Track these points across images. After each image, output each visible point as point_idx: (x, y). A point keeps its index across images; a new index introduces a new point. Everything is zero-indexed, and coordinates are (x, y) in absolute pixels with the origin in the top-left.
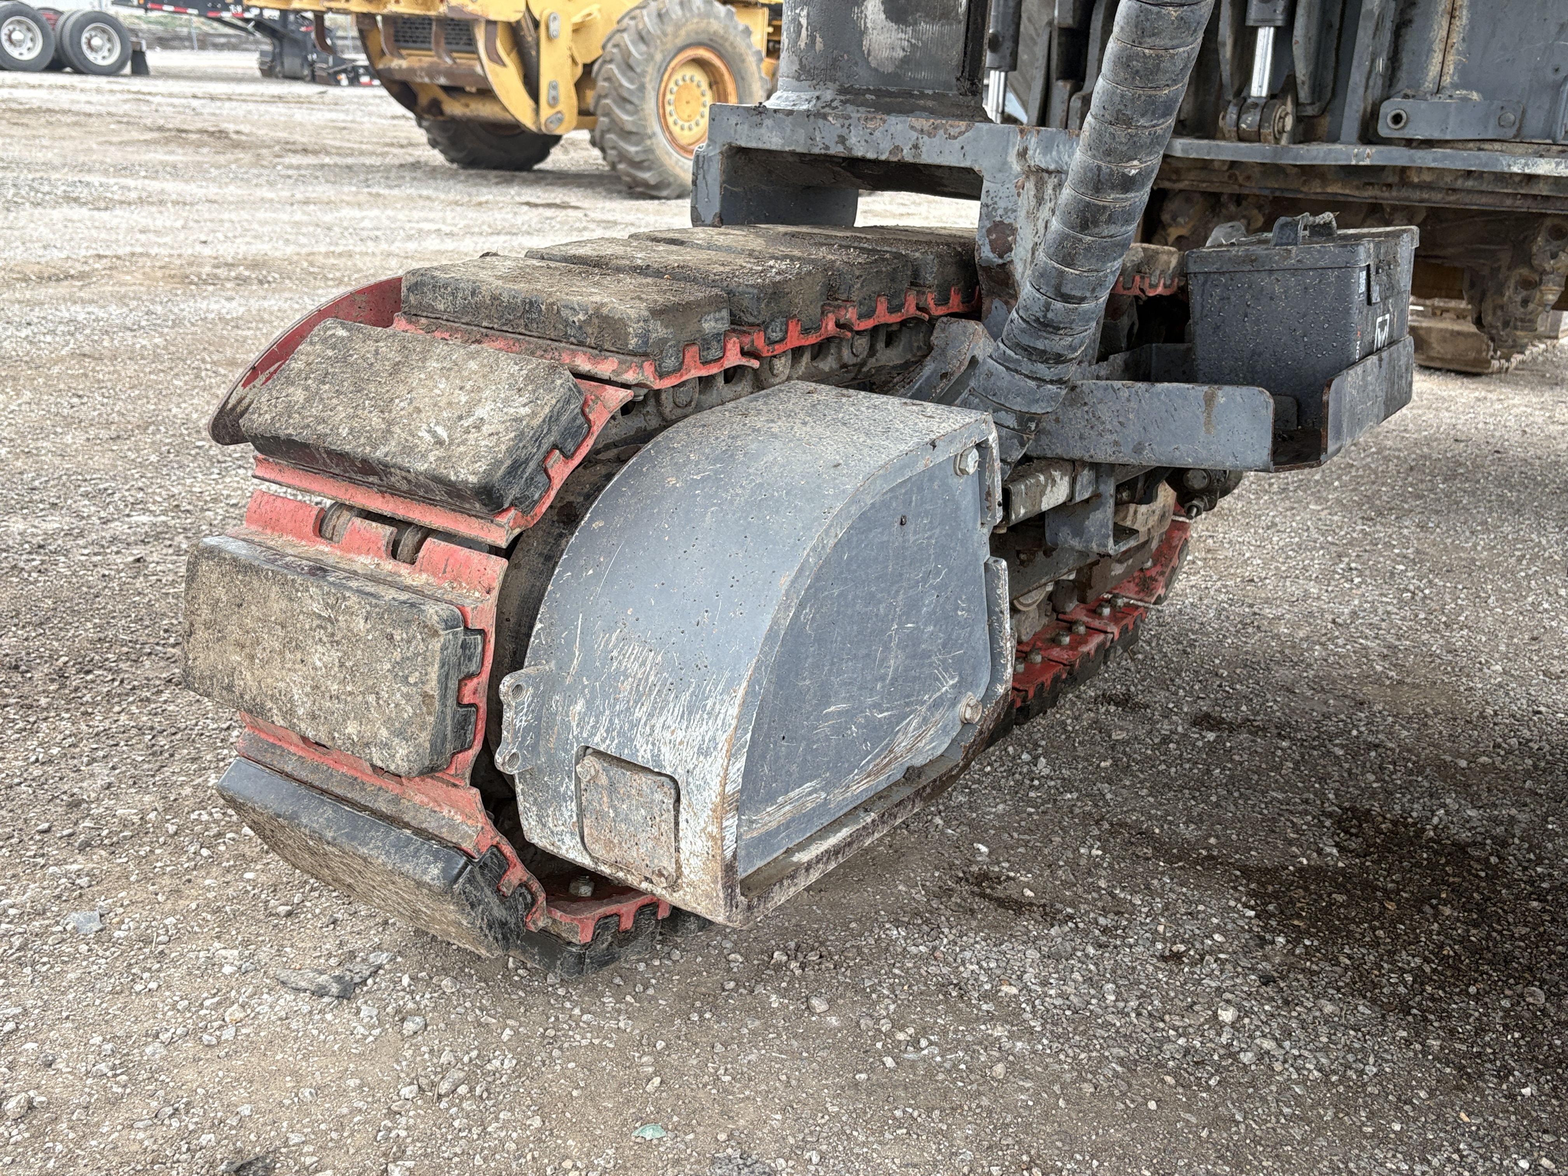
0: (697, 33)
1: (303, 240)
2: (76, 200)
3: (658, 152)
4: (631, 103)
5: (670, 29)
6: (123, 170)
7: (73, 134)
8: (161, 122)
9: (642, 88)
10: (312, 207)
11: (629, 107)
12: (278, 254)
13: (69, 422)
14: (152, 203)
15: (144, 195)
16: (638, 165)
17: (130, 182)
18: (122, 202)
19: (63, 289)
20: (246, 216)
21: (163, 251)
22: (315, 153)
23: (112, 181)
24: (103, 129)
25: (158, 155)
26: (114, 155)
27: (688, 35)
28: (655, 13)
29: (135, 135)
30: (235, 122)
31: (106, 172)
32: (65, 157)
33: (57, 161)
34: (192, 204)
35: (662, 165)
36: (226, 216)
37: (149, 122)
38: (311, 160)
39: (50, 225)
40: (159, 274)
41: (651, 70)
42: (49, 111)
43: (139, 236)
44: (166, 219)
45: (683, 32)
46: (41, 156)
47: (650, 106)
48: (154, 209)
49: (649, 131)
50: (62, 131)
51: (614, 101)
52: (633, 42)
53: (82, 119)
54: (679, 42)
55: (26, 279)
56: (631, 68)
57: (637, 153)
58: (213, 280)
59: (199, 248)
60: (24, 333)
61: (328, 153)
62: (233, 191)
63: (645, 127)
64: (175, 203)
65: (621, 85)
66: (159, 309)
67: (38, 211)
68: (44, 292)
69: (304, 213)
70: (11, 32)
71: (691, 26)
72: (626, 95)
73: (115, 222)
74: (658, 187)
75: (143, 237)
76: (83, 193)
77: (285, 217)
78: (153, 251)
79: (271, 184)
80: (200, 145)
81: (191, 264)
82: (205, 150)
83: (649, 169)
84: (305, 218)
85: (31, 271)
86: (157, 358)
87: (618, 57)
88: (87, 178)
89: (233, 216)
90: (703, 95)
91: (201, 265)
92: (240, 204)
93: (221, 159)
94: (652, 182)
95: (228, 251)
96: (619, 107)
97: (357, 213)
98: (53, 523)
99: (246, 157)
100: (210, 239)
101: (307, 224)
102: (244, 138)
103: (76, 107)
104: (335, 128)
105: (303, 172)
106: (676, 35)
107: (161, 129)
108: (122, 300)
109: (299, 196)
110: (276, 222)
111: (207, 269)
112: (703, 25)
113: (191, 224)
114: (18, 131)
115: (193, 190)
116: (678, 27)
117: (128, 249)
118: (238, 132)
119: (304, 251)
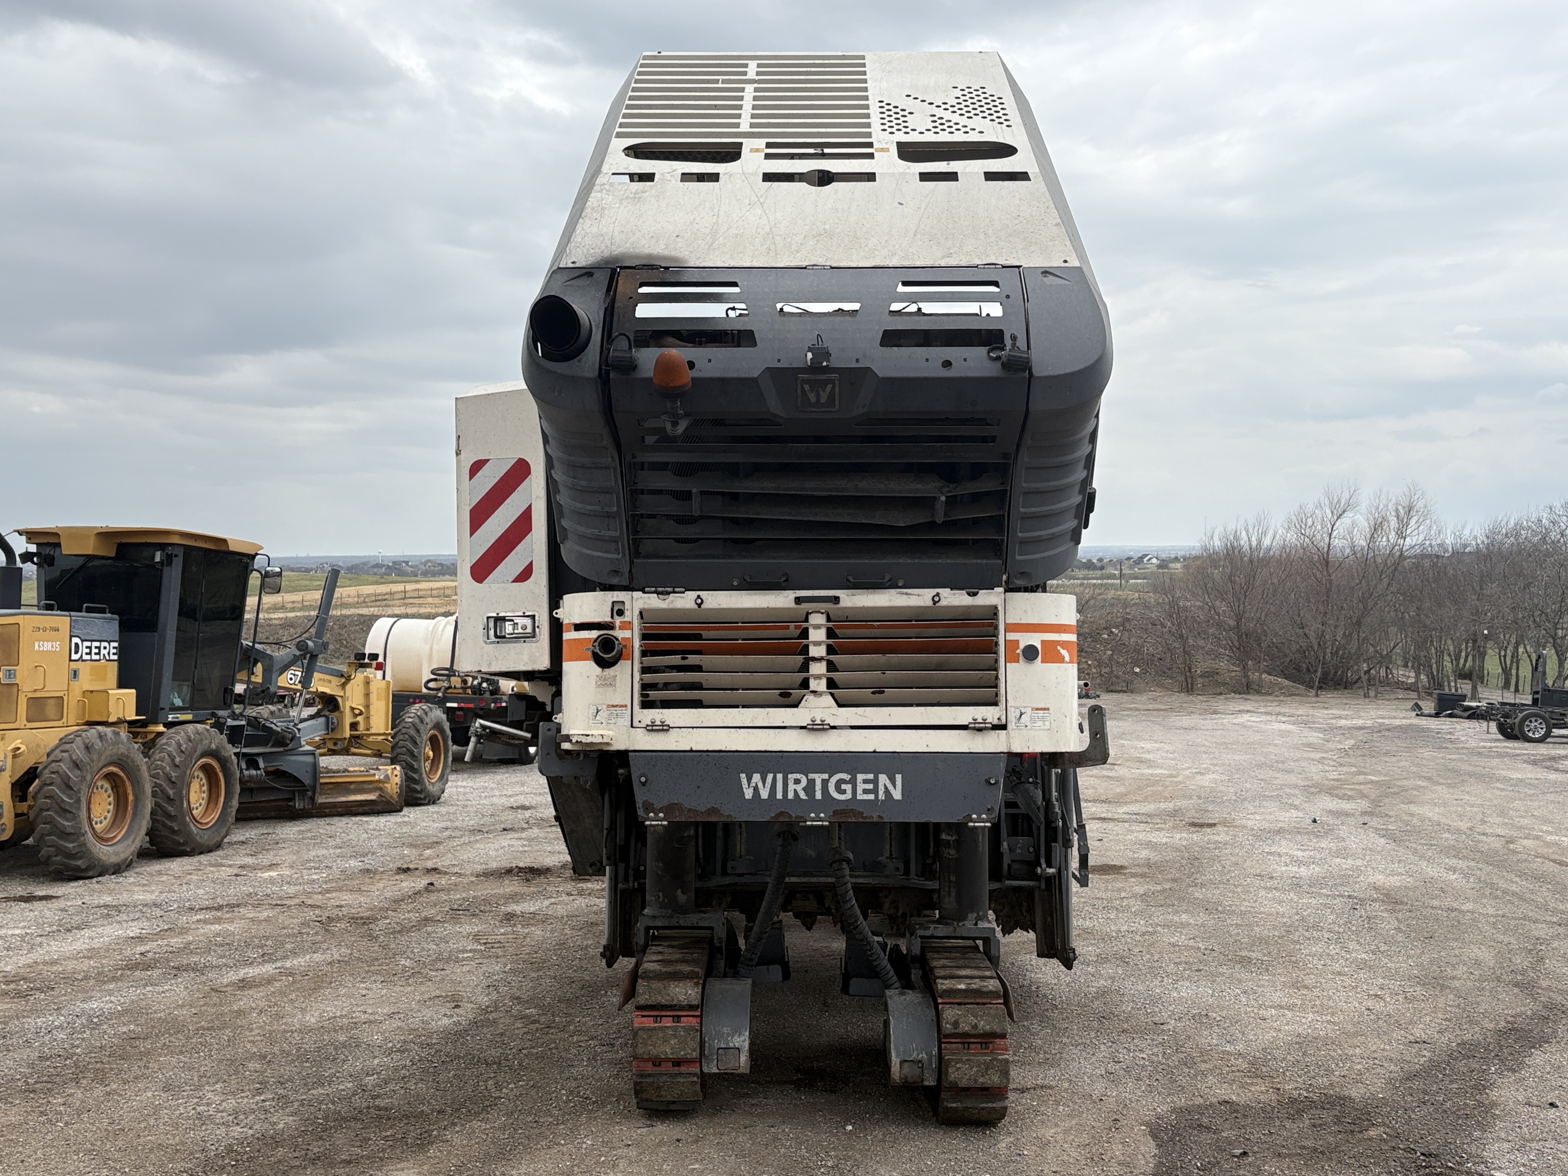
0: (111, 756)
3: (88, 845)
4: (70, 812)
5: (95, 757)
9: (78, 801)
11: (68, 815)
16: (73, 856)
27: (106, 758)
28: (83, 747)
35: (91, 853)
41: (84, 788)
45: (103, 758)
47: (84, 814)
49: (83, 831)
51: (56, 812)
52: (69, 769)
54: (100, 765)
56: (71, 788)
57: (74, 847)
63: (80, 828)
65: (63, 801)
71: (108, 753)
72: (68, 808)
74: (86, 870)
83: (81, 858)
87: (59, 781)
90: (109, 797)
94: (83, 867)
96: (60, 816)
106: (99, 760)
112: (115, 750)
116: (100, 754)
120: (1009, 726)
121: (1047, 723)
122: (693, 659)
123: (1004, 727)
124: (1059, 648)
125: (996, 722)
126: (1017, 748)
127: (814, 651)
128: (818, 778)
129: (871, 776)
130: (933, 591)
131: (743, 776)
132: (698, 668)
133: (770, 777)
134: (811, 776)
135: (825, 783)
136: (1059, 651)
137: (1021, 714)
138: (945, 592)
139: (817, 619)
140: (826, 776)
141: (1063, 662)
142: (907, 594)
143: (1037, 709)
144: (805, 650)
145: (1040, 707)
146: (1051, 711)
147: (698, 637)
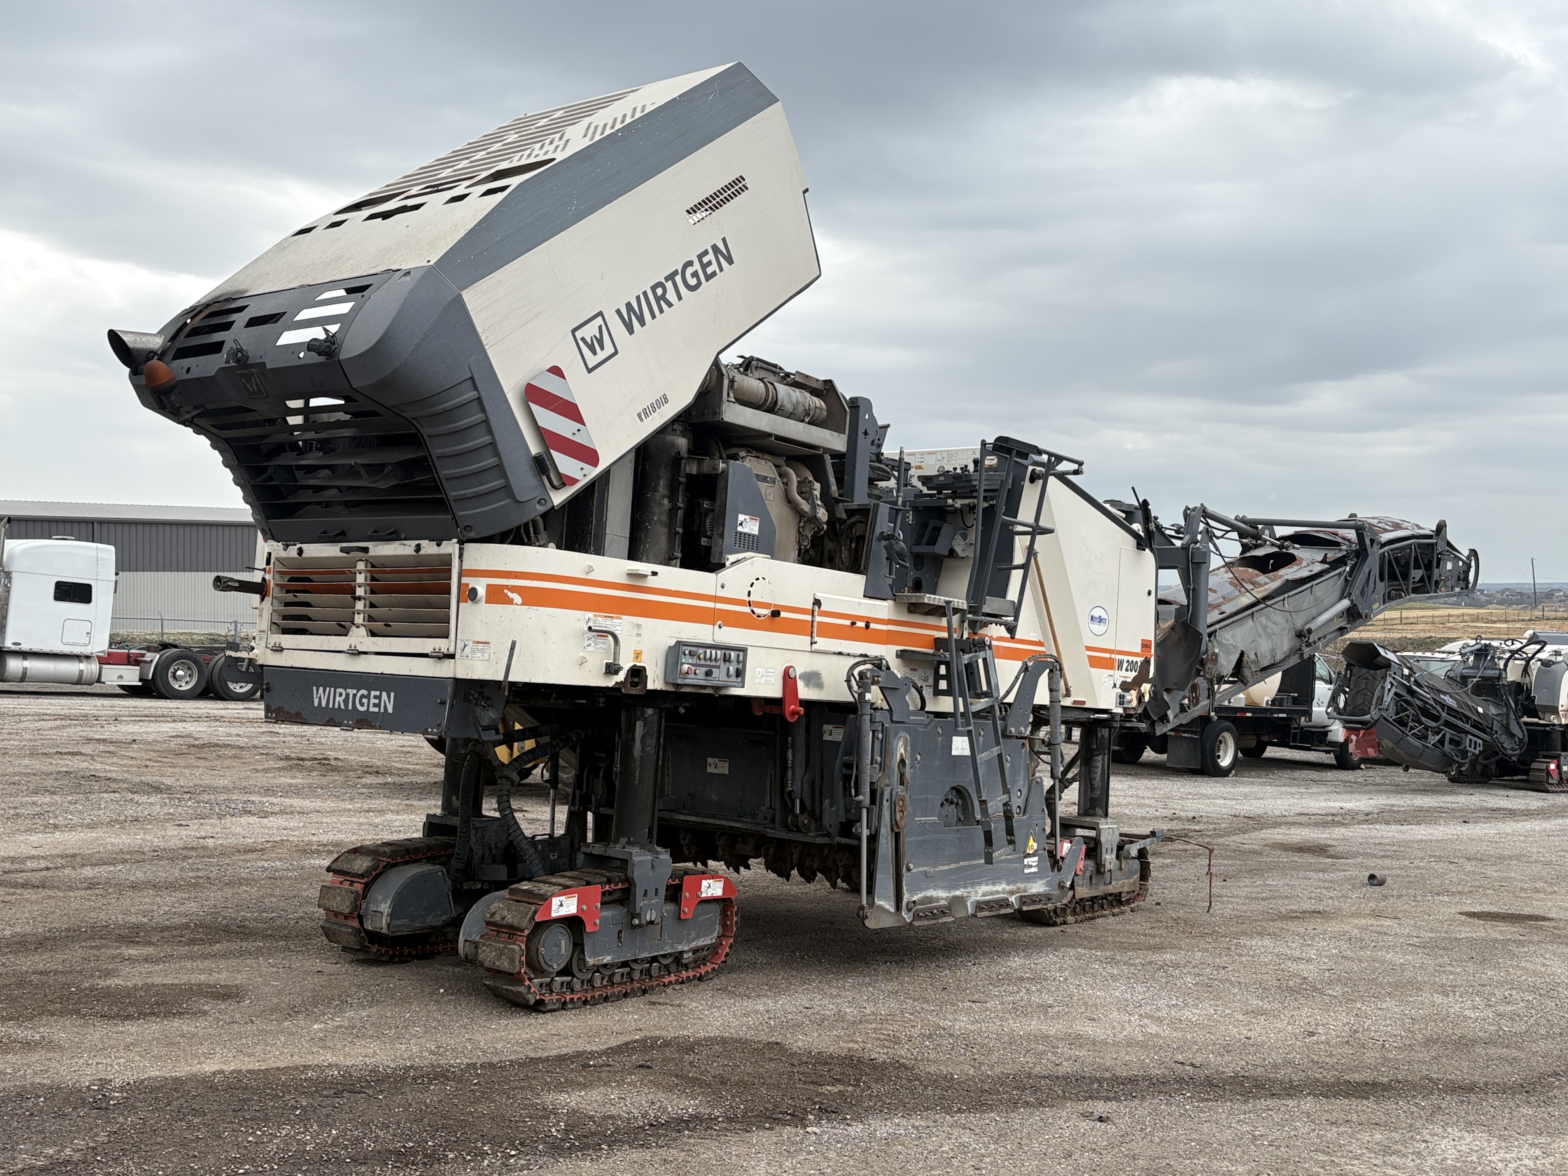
1: (361, 832)
2: (249, 812)
6: (269, 791)
7: (234, 764)
8: (287, 752)
10: (371, 814)
12: (348, 840)
13: (272, 895)
14: (287, 813)
15: (282, 808)
17: (274, 800)
18: (272, 813)
19: (254, 855)
20: (335, 820)
21: (295, 839)
22: (384, 774)
23: (265, 800)
24: (252, 760)
25: (285, 780)
26: (262, 780)
29: (272, 764)
30: (335, 750)
31: (260, 794)
32: (234, 782)
33: (231, 786)
34: (307, 814)
36: (325, 820)
37: (278, 752)
38: (380, 780)
39: (241, 825)
40: (294, 849)
42: (216, 745)
43: (283, 831)
44: (294, 822)
46: (222, 782)
48: (288, 817)
50: (227, 762)
53: (238, 752)
55: (239, 852)
58: (318, 852)
59: (311, 837)
60: (247, 871)
61: (391, 774)
62: (330, 804)
64: (299, 813)
66: (295, 863)
67: (234, 819)
68: (248, 857)
69: (366, 818)
70: (176, 671)
73: (270, 824)
75: (285, 832)
76: (250, 807)
77: (355, 820)
78: (291, 839)
79: (351, 799)
80: (311, 770)
81: (307, 845)
82: (315, 774)
84: (365, 820)
85: (241, 848)
86: (296, 879)
88: (252, 798)
89: (328, 820)
91: (312, 845)
92: (332, 812)
93: (324, 781)
95: (324, 838)
97: (395, 817)
98: (274, 915)
99: (338, 778)
100: (316, 832)
101: (366, 824)
102: (340, 763)
103: (233, 740)
104: (402, 752)
105: (371, 790)
107: (288, 758)
108: (280, 859)
109: (365, 807)
110: (350, 823)
111: (315, 847)
113: (307, 825)
114: (201, 763)
115: (307, 804)
117: (279, 838)
118: (336, 759)
119: (360, 838)
120: (457, 657)
121: (486, 655)
122: (302, 597)
123: (452, 656)
124: (506, 591)
125: (446, 652)
126: (460, 675)
127: (360, 592)
128: (352, 692)
129: (378, 693)
130: (414, 543)
131: (315, 688)
132: (308, 605)
133: (328, 689)
134: (348, 690)
135: (355, 696)
136: (506, 595)
137: (465, 646)
138: (424, 543)
139: (361, 566)
140: (355, 691)
141: (512, 604)
142: (404, 545)
143: (478, 643)
144: (353, 591)
145: (481, 640)
146: (491, 645)
147: (310, 580)
